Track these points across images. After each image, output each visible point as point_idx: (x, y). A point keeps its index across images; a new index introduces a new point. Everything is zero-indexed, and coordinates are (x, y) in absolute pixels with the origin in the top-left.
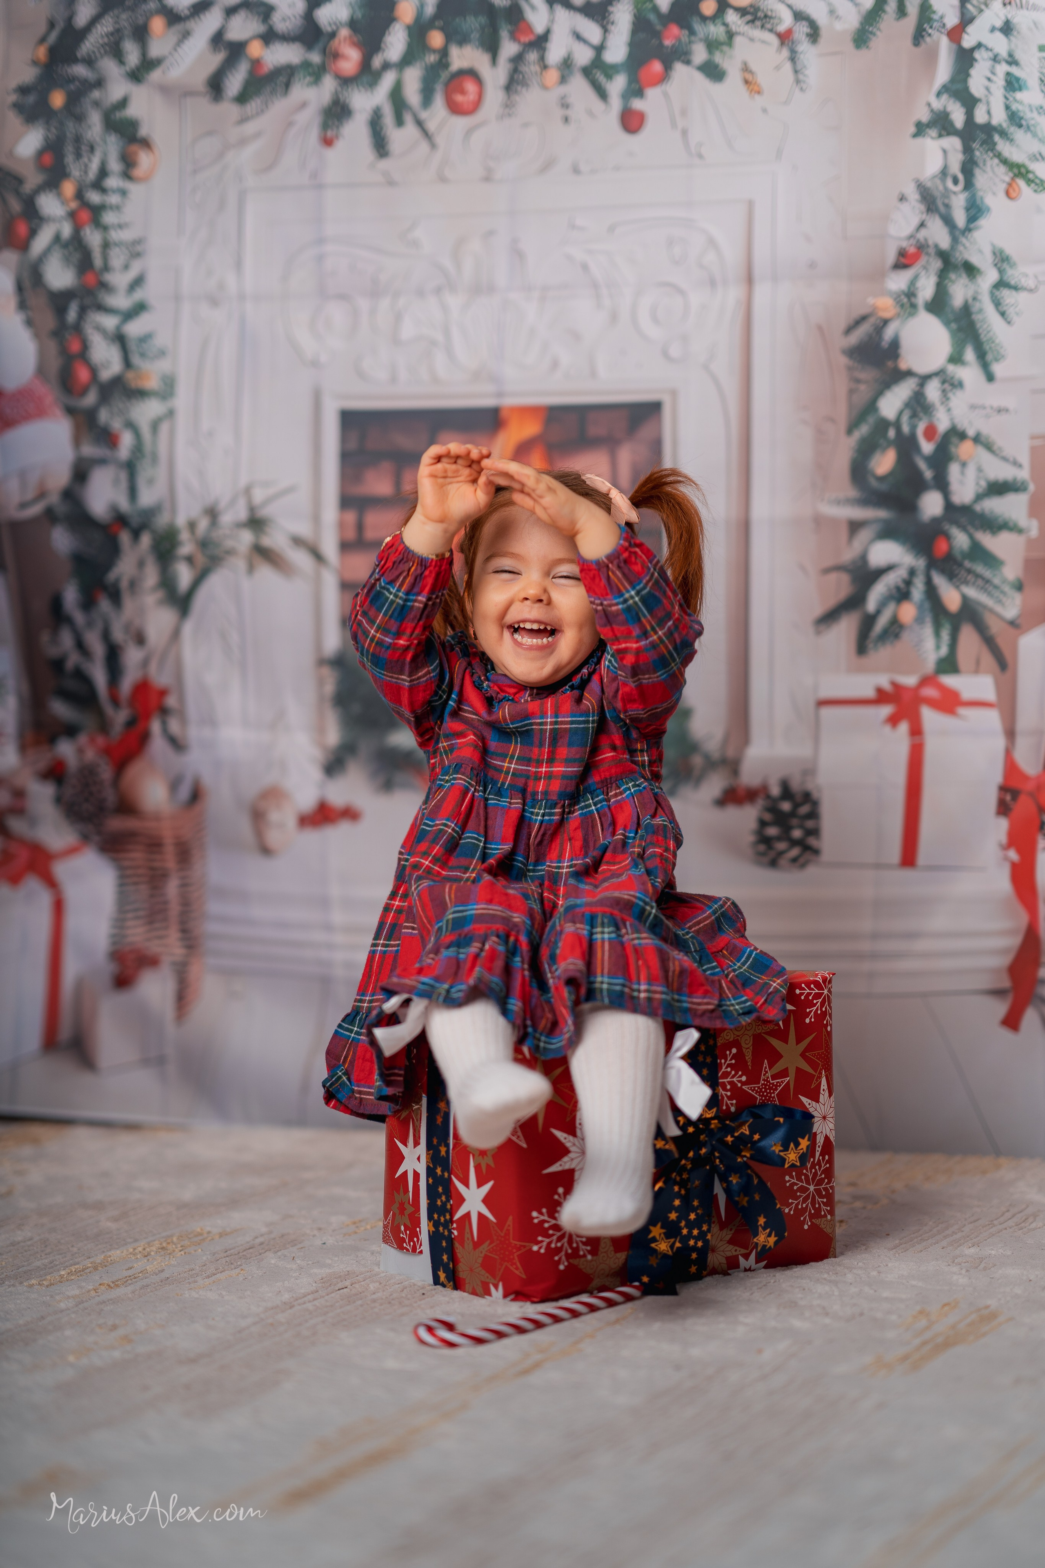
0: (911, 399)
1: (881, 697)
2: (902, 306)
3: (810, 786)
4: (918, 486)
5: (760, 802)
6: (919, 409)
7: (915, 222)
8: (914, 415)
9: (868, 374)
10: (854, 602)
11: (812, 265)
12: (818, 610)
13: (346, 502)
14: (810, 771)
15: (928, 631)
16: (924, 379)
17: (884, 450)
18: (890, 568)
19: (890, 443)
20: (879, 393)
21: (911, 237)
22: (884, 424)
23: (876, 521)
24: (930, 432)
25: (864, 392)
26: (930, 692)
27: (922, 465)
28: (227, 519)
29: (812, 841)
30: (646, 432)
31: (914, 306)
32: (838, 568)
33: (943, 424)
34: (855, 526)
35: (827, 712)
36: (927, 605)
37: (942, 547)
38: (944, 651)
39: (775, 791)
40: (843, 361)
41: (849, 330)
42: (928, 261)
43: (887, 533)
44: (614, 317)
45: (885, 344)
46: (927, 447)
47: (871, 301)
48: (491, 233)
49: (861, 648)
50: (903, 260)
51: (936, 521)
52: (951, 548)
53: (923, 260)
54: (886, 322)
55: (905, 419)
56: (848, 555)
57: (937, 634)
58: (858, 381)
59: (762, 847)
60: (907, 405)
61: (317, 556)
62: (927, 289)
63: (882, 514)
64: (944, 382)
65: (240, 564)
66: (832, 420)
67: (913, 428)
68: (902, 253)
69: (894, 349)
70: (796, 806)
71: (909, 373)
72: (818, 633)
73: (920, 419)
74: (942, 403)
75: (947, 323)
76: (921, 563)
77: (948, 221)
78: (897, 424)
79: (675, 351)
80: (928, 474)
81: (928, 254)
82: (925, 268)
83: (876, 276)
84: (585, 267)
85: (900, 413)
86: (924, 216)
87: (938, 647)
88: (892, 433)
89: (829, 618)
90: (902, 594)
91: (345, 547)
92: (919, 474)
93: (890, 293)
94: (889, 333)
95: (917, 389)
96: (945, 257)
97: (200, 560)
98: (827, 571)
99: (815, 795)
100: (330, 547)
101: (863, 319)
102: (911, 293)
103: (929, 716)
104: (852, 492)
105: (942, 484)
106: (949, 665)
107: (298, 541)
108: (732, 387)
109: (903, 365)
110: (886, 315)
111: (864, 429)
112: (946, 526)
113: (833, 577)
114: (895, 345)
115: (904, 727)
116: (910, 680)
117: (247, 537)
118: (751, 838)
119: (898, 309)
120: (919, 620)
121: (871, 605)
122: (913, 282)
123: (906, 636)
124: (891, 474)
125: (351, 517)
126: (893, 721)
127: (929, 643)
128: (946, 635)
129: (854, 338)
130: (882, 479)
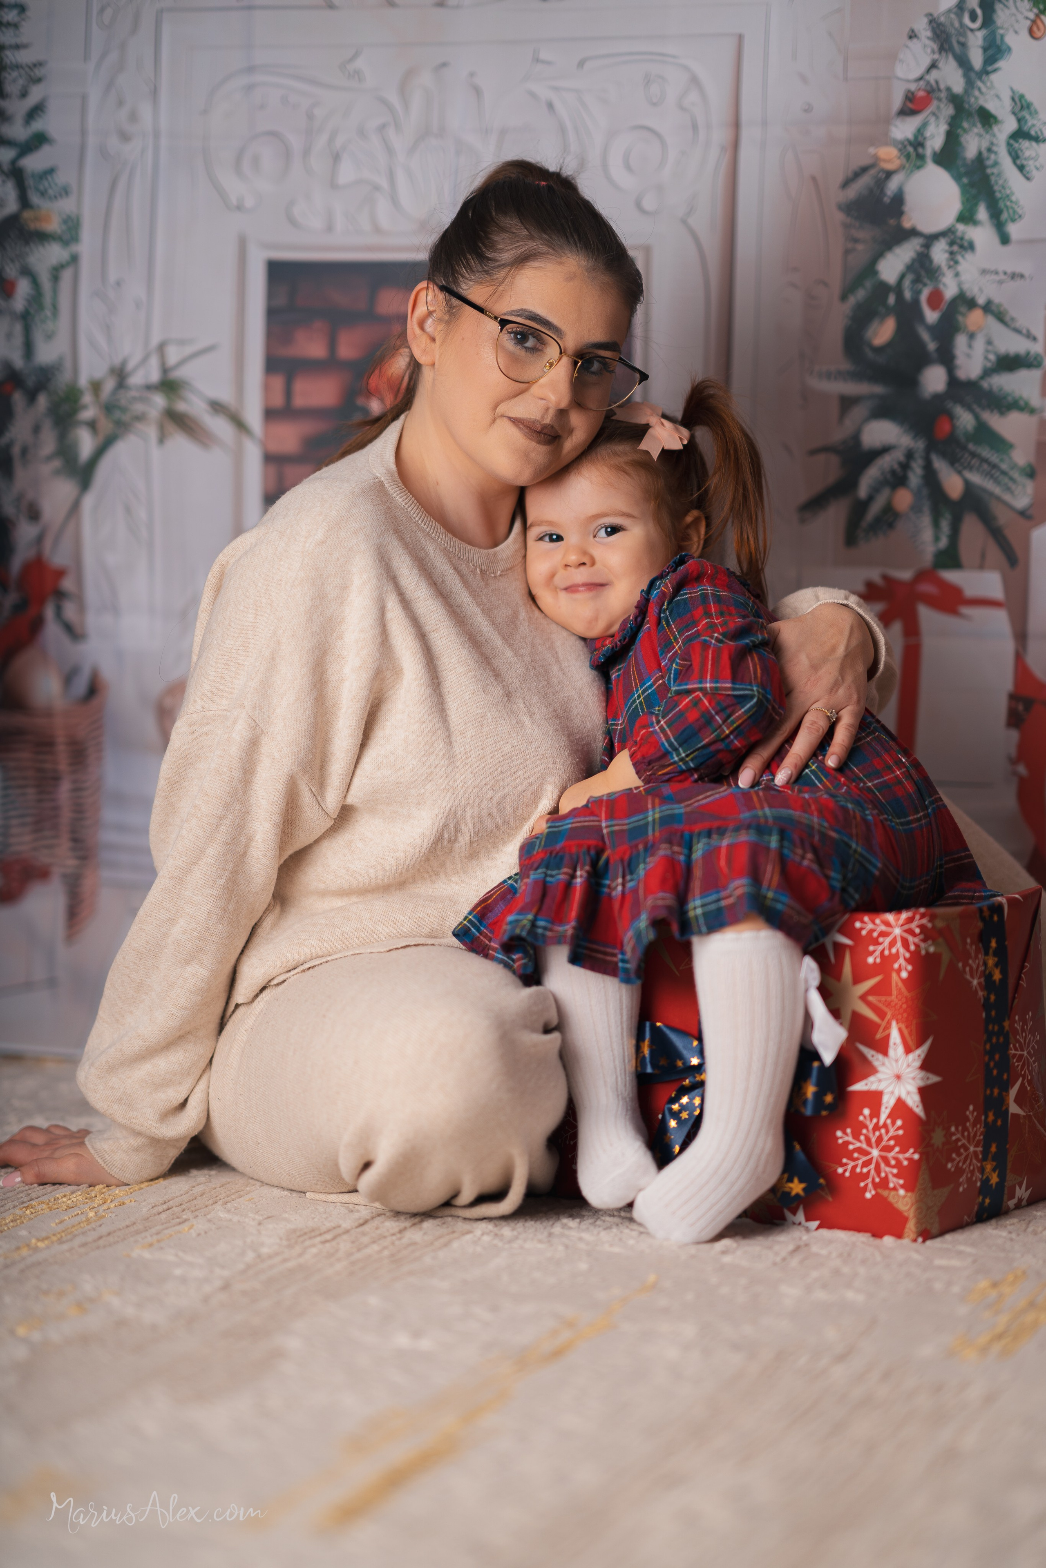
0: (914, 261)
1: (873, 593)
2: (908, 157)
4: (920, 359)
6: (923, 273)
7: (926, 62)
8: (917, 280)
9: (866, 233)
10: (845, 486)
11: (808, 110)
12: (804, 496)
13: (272, 365)
15: (926, 521)
16: (931, 239)
17: (883, 318)
18: (885, 450)
19: (889, 311)
20: (879, 255)
21: (921, 79)
22: (883, 288)
23: (873, 397)
24: (935, 299)
25: (863, 252)
26: (927, 588)
27: (925, 336)
28: (136, 379)
31: (921, 157)
32: (826, 449)
33: (950, 291)
34: (847, 403)
36: (925, 492)
37: (944, 428)
38: (944, 542)
40: (840, 216)
41: (846, 184)
42: (938, 108)
43: (882, 411)
45: (887, 200)
46: (931, 316)
47: (872, 150)
48: (444, 66)
49: (851, 539)
50: (910, 105)
51: (937, 398)
52: (954, 428)
53: (933, 106)
54: (889, 174)
55: (907, 283)
56: (838, 435)
57: (936, 524)
58: (856, 241)
60: (910, 268)
61: (239, 424)
62: (936, 138)
63: (878, 389)
64: (952, 243)
65: (152, 432)
66: (824, 283)
67: (917, 293)
68: (910, 97)
69: (897, 205)
71: (914, 233)
72: (802, 521)
73: (925, 285)
74: (950, 267)
75: (957, 177)
76: (920, 445)
77: (963, 62)
79: (649, 203)
80: (932, 346)
81: (939, 99)
82: (935, 114)
83: (881, 122)
84: (550, 106)
85: (902, 277)
86: (936, 55)
87: (937, 539)
88: (892, 300)
89: (817, 503)
90: (898, 479)
91: (270, 414)
92: (922, 345)
93: (895, 143)
94: (892, 186)
95: (922, 250)
96: (957, 102)
97: (106, 426)
98: (814, 452)
100: (254, 416)
101: (864, 170)
102: (917, 143)
103: (926, 615)
104: (846, 366)
105: (947, 358)
106: (949, 558)
107: (217, 407)
108: (714, 243)
109: (907, 224)
110: (890, 167)
111: (861, 294)
112: (949, 404)
113: (822, 458)
114: (899, 200)
115: (898, 626)
116: (905, 575)
117: (159, 401)
119: (904, 160)
120: (916, 508)
121: (863, 491)
122: (920, 131)
123: (901, 526)
124: (890, 344)
125: (278, 382)
126: (886, 618)
127: (927, 534)
128: (945, 526)
129: (852, 192)
130: (878, 350)
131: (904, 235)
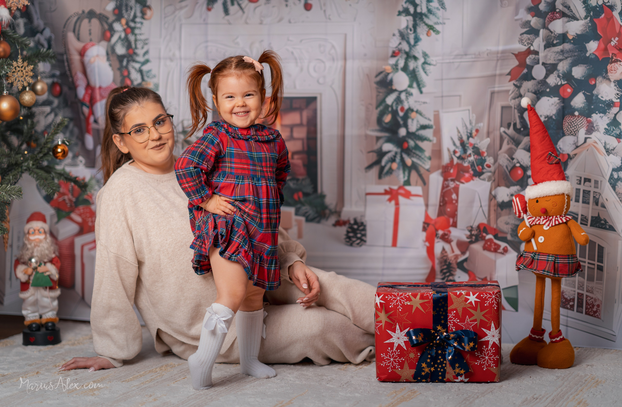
0: (396, 98)
1: (386, 192)
2: (394, 69)
3: (363, 221)
4: (398, 126)
5: (347, 225)
6: (399, 102)
7: (398, 42)
8: (397, 104)
9: (383, 90)
10: (378, 162)
11: (365, 55)
12: (366, 165)
14: (363, 216)
15: (401, 172)
16: (401, 92)
17: (388, 114)
18: (389, 152)
19: (389, 112)
20: (386, 96)
21: (397, 47)
22: (387, 106)
23: (385, 137)
24: (402, 109)
25: (381, 96)
27: (400, 120)
29: (364, 238)
30: (312, 106)
31: (397, 69)
32: (373, 151)
33: (406, 107)
34: (378, 138)
35: (369, 197)
36: (401, 164)
37: (406, 145)
38: (406, 178)
39: (352, 222)
40: (375, 86)
41: (377, 76)
42: (402, 55)
43: (389, 140)
44: (302, 70)
45: (388, 81)
46: (401, 114)
47: (384, 67)
48: (262, 41)
49: (380, 177)
50: (394, 55)
51: (404, 137)
52: (408, 146)
53: (400, 55)
54: (388, 74)
55: (394, 105)
56: (376, 147)
57: (404, 173)
58: (379, 92)
59: (348, 240)
60: (395, 100)
62: (401, 64)
63: (386, 134)
64: (407, 93)
65: (180, 145)
66: (371, 104)
67: (397, 108)
68: (394, 52)
69: (391, 82)
70: (359, 227)
71: (396, 90)
72: (366, 172)
73: (399, 105)
74: (406, 100)
75: (408, 75)
76: (399, 150)
77: (408, 43)
78: (392, 106)
79: (321, 81)
80: (401, 122)
81: (402, 53)
82: (401, 57)
83: (385, 59)
85: (393, 103)
86: (401, 41)
87: (404, 177)
88: (390, 109)
89: (370, 167)
90: (393, 160)
92: (398, 122)
93: (390, 65)
94: (389, 77)
95: (398, 95)
96: (407, 54)
98: (369, 152)
99: (365, 223)
101: (381, 72)
102: (396, 65)
103: (401, 199)
104: (377, 128)
105: (406, 125)
106: (408, 183)
108: (339, 93)
109: (394, 88)
110: (388, 72)
111: (381, 108)
112: (407, 139)
113: (371, 154)
115: (393, 202)
116: (395, 187)
117: (182, 137)
118: (344, 237)
119: (392, 70)
120: (398, 168)
121: (383, 163)
122: (397, 61)
123: (394, 174)
124: (390, 122)
126: (390, 200)
127: (401, 175)
128: (407, 173)
129: (378, 79)
130: (387, 124)
131: (393, 91)
